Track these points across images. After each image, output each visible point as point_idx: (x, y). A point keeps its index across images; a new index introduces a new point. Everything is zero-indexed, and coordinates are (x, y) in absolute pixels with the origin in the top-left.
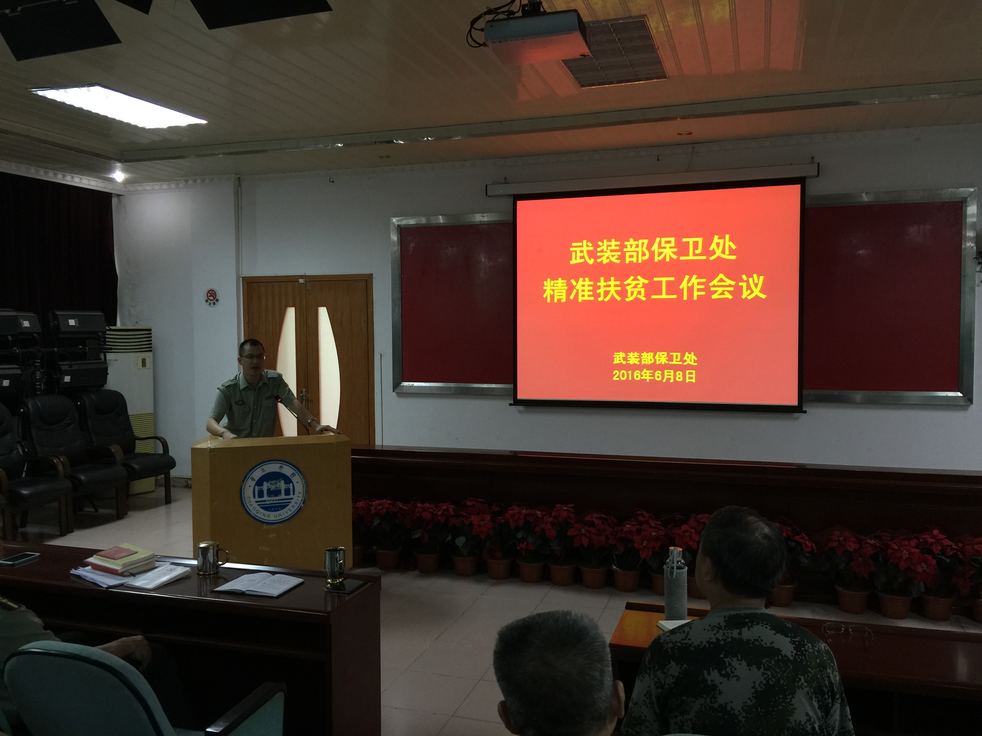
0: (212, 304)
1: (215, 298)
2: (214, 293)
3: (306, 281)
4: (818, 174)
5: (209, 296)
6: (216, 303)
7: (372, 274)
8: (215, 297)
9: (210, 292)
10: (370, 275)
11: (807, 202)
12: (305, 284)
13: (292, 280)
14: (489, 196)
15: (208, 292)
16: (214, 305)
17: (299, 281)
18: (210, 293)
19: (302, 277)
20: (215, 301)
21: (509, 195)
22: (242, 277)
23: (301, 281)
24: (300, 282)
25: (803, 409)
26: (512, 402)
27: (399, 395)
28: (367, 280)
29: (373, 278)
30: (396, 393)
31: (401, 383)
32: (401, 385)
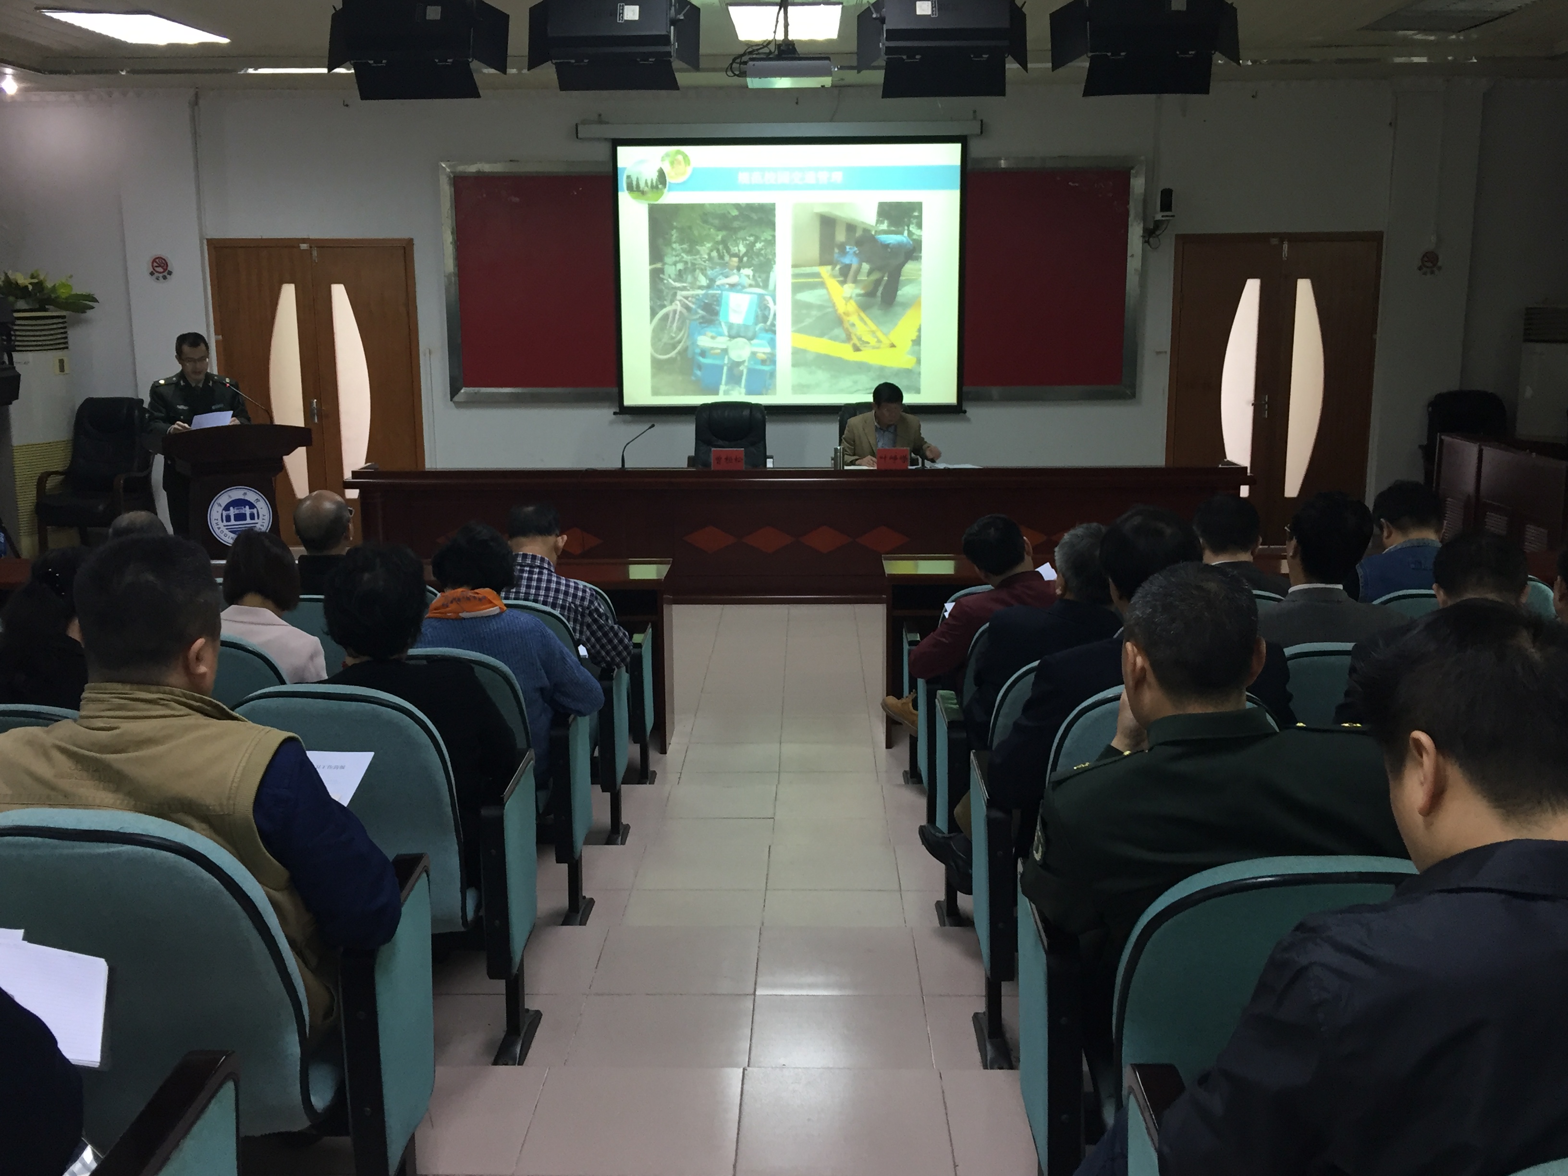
0: (161, 279)
1: (165, 270)
2: (163, 261)
3: (311, 247)
4: (982, 132)
5: (156, 267)
6: (168, 276)
7: (412, 239)
8: (165, 268)
9: (157, 260)
10: (410, 240)
11: (969, 166)
12: (309, 252)
13: (290, 245)
14: (579, 139)
15: (154, 261)
16: (164, 279)
17: (299, 247)
18: (156, 262)
19: (304, 241)
20: (165, 274)
21: (606, 139)
22: (207, 239)
23: (304, 246)
24: (302, 248)
25: (963, 409)
26: (615, 411)
27: (458, 405)
28: (404, 248)
29: (413, 244)
30: (454, 402)
31: (461, 389)
32: (462, 391)
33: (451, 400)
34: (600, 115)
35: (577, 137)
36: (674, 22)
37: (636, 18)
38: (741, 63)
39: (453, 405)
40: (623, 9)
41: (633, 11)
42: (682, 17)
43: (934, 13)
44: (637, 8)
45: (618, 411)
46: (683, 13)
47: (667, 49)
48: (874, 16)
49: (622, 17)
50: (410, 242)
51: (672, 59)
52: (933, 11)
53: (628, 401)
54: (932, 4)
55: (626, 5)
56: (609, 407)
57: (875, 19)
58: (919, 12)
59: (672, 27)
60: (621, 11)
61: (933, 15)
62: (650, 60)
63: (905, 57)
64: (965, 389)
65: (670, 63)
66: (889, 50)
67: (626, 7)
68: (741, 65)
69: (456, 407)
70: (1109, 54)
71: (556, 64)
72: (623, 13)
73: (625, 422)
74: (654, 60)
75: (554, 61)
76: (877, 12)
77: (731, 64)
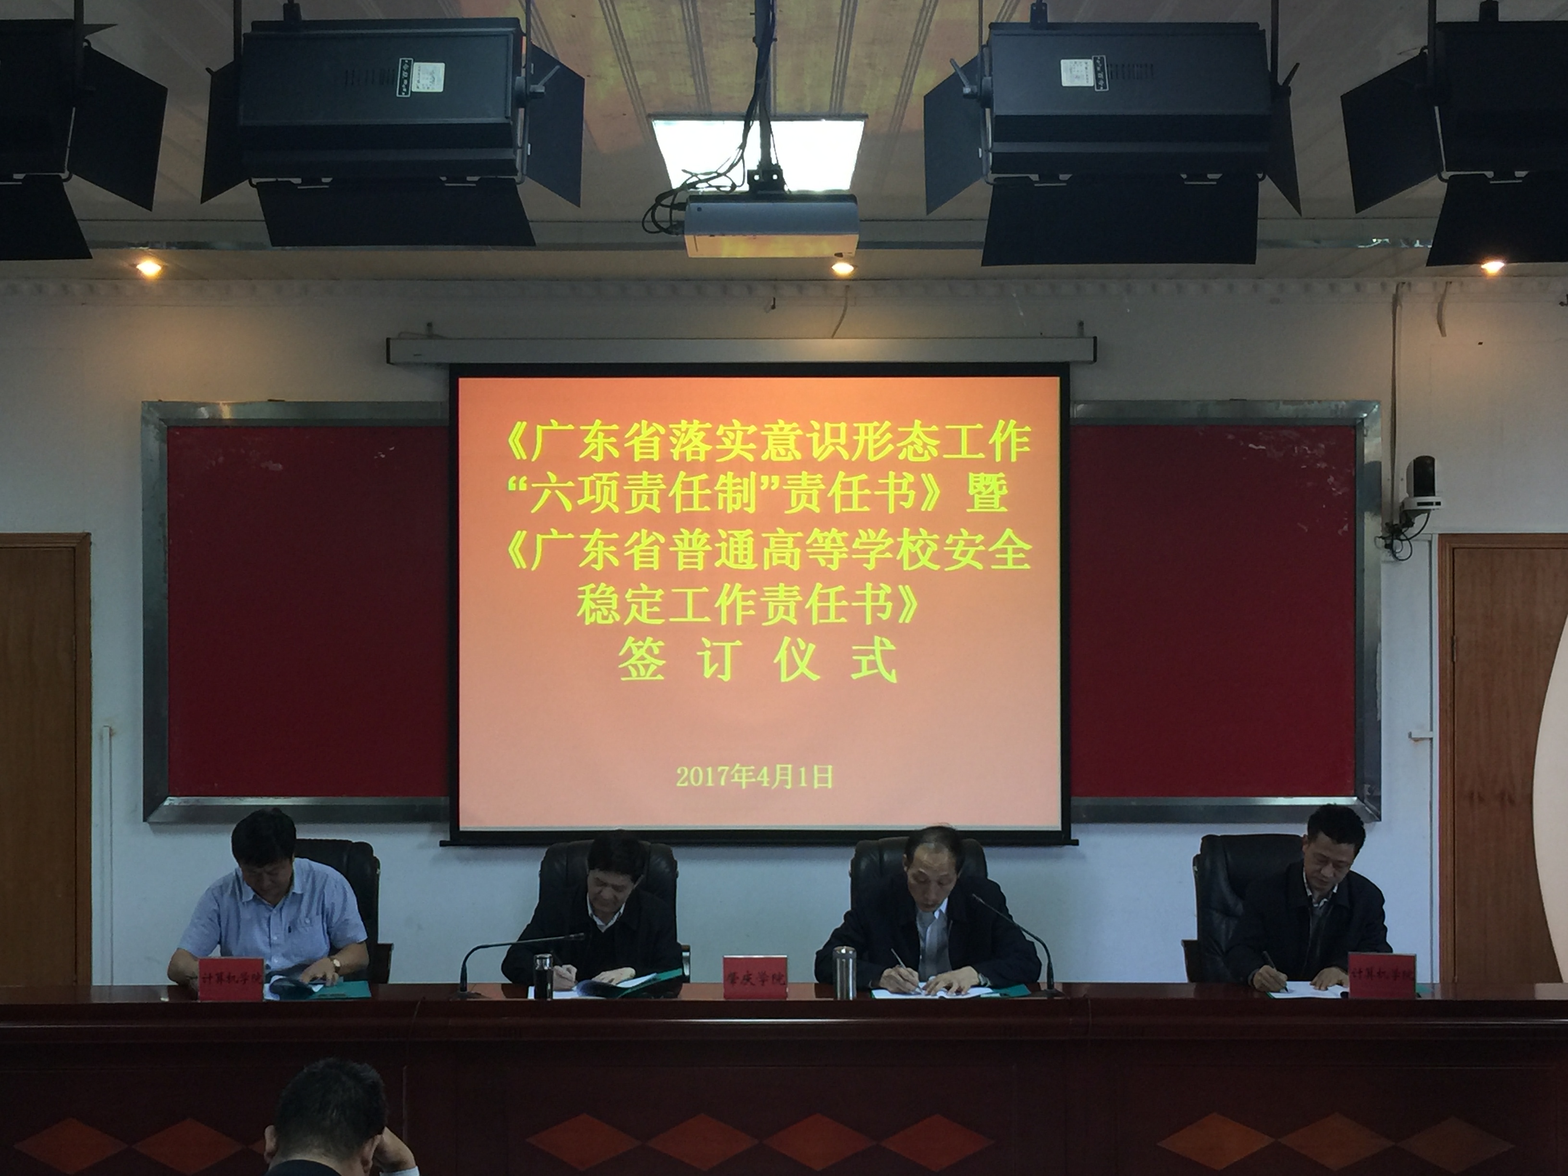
4: (1095, 360)
7: (89, 534)
10: (86, 536)
14: (392, 364)
21: (438, 365)
25: (1072, 838)
26: (442, 839)
27: (160, 827)
28: (74, 548)
29: (91, 543)
30: (151, 823)
31: (165, 799)
32: (166, 803)
33: (145, 820)
34: (429, 325)
35: (388, 361)
36: (521, 99)
37: (439, 87)
38: (673, 206)
39: (148, 825)
40: (409, 71)
41: (432, 73)
42: (540, 89)
43: (1101, 83)
44: (440, 67)
45: (448, 839)
46: (546, 79)
47: (507, 154)
48: (967, 90)
49: (407, 87)
50: (85, 539)
51: (517, 179)
52: (1097, 79)
53: (465, 825)
54: (1095, 65)
55: (415, 61)
56: (433, 832)
57: (966, 96)
58: (1067, 81)
59: (521, 111)
60: (405, 74)
61: (1098, 87)
62: (469, 179)
63: (1035, 177)
64: (1075, 801)
65: (512, 187)
66: (1000, 163)
67: (416, 66)
68: (674, 211)
69: (155, 831)
70: (1490, 174)
71: (258, 186)
72: (408, 78)
73: (461, 859)
74: (476, 179)
75: (255, 181)
76: (971, 82)
77: (654, 208)
